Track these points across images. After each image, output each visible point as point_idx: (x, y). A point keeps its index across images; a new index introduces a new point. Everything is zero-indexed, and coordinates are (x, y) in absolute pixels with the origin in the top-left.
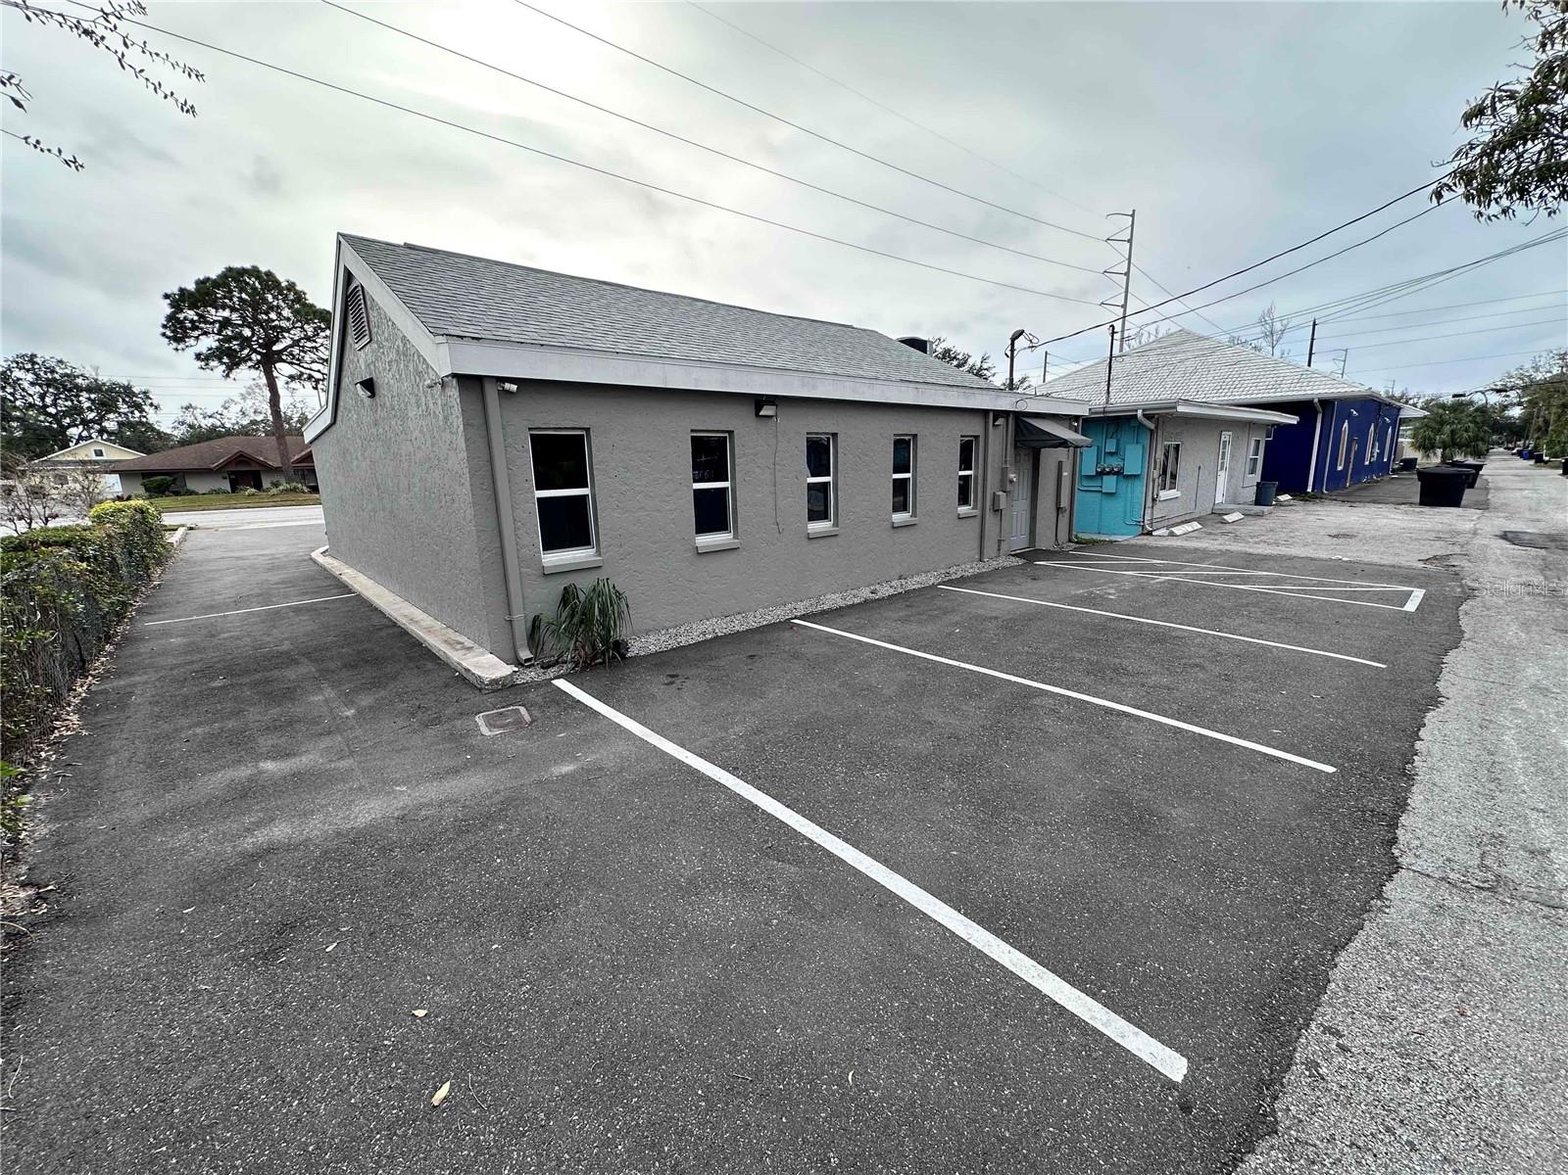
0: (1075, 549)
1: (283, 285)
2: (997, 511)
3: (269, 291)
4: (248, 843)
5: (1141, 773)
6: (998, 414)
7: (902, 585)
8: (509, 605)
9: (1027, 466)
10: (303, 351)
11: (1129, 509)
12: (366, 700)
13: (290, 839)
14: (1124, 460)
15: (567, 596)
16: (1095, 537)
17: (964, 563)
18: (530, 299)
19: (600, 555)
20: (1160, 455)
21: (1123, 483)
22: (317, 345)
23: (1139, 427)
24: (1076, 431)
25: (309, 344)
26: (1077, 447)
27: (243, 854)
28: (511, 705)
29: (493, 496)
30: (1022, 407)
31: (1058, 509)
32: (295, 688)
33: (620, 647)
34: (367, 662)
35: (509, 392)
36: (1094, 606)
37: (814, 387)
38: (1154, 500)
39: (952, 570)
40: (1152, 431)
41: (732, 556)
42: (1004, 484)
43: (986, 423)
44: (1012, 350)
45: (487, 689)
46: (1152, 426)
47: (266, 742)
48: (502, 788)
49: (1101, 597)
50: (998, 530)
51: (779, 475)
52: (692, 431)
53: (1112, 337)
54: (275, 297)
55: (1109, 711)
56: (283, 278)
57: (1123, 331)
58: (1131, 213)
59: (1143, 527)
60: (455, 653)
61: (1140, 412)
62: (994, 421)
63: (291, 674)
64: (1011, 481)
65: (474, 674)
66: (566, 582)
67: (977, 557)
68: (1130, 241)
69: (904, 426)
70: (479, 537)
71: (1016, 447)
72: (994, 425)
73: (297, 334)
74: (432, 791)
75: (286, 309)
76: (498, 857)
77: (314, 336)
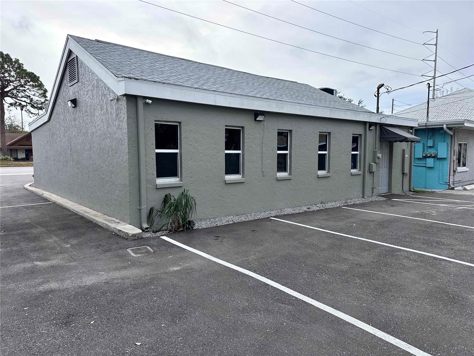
0: (413, 194)
1: (13, 60)
2: (371, 172)
3: (6, 63)
4: (41, 288)
5: (452, 282)
6: (371, 124)
7: (323, 206)
8: (140, 202)
9: (387, 151)
10: (18, 92)
11: (441, 176)
12: (74, 242)
13: (59, 288)
14: (437, 150)
15: (166, 199)
16: (423, 190)
17: (355, 198)
18: (152, 65)
19: (182, 181)
20: (456, 148)
21: (438, 162)
22: (25, 89)
23: (444, 134)
24: (412, 134)
25: (21, 89)
26: (412, 142)
27: (40, 292)
28: (143, 246)
29: (137, 151)
30: (384, 121)
31: (403, 174)
32: (39, 236)
33: (191, 223)
34: (68, 228)
35: (148, 104)
36: (425, 218)
37: (282, 108)
38: (454, 171)
39: (349, 201)
40: (451, 136)
41: (240, 186)
42: (375, 159)
43: (365, 129)
44: (378, 94)
45: (130, 239)
46: (452, 133)
47: (34, 255)
48: (148, 274)
49: (428, 214)
50: (372, 182)
51: (264, 148)
52: (226, 126)
53: (429, 89)
54: (8, 66)
55: (435, 258)
56: (13, 58)
57: (434, 86)
58: (436, 31)
59: (449, 185)
60: (112, 224)
61: (445, 126)
62: (369, 128)
63: (35, 231)
64: (379, 158)
65: (124, 232)
66: (166, 192)
67: (361, 195)
68: (436, 45)
69: (325, 128)
70: (129, 168)
71: (381, 141)
72: (369, 129)
73: (16, 83)
74: (117, 274)
75: (13, 72)
76: (155, 297)
77: (24, 85)
